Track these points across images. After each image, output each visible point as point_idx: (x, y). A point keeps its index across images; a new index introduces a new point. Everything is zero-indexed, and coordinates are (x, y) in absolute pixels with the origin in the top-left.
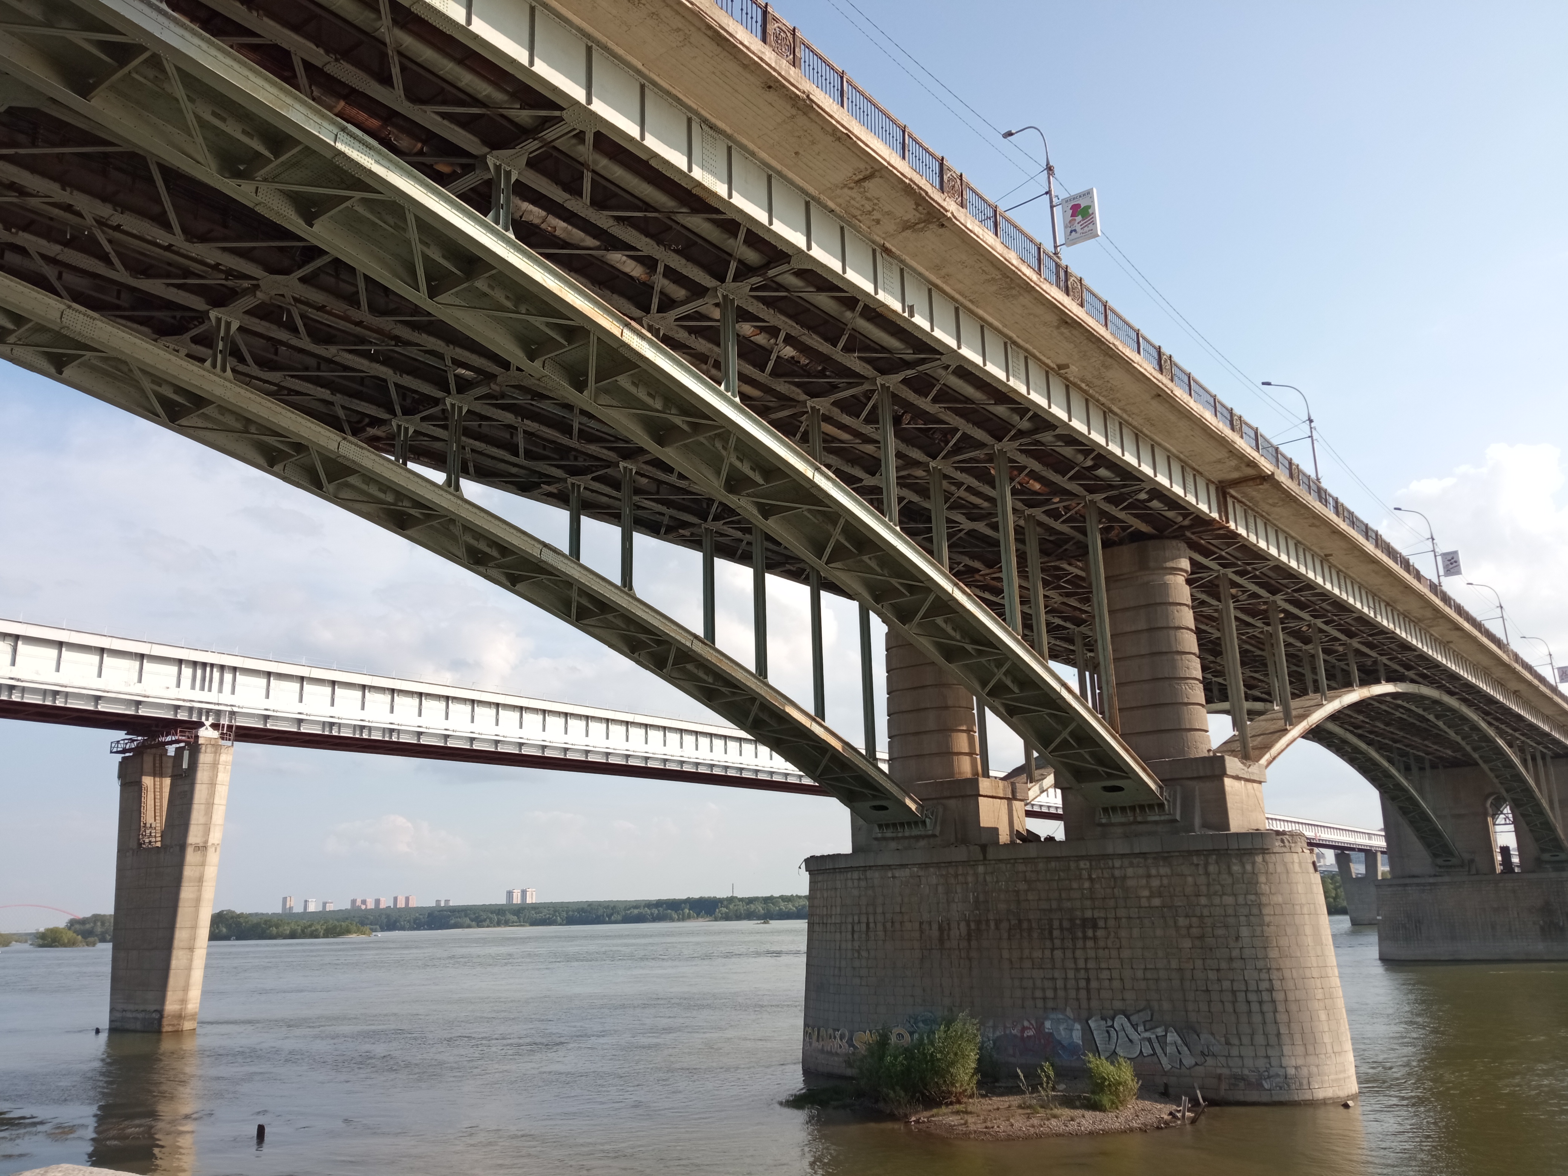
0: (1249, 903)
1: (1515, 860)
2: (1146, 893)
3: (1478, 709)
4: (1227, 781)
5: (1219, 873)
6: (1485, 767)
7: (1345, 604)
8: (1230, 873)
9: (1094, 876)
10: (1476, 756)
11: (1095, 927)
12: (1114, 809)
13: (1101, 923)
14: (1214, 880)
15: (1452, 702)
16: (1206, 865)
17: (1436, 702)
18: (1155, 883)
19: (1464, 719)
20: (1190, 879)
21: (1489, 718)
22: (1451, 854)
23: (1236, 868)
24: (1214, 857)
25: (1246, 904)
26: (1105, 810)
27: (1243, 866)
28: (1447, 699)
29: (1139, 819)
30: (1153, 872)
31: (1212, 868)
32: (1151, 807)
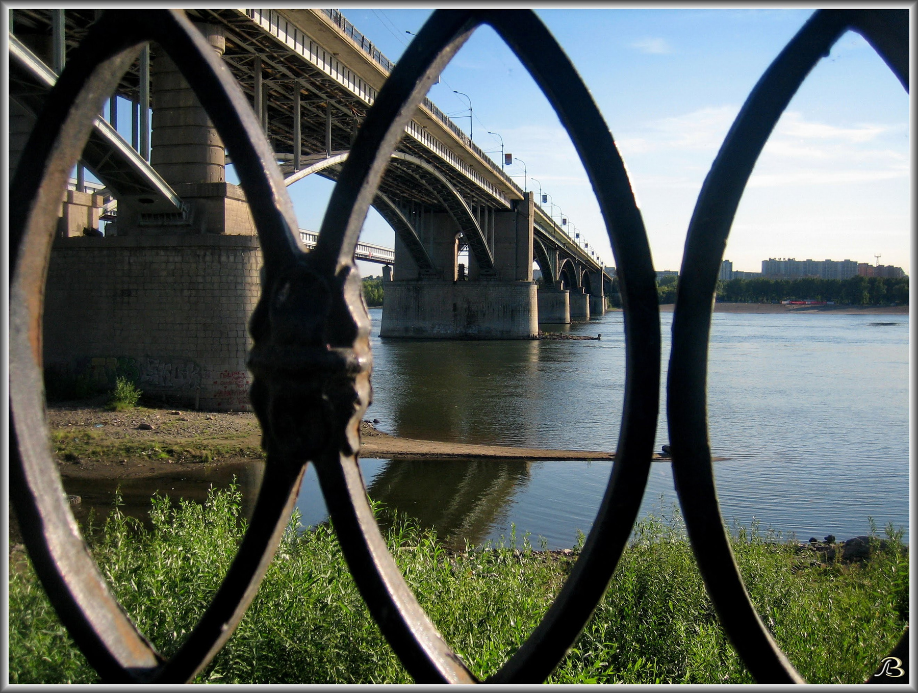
0: (229, 281)
1: (466, 272)
2: (164, 273)
3: (446, 175)
4: (226, 200)
5: (213, 262)
6: (451, 213)
8: (220, 262)
9: (131, 261)
10: (446, 205)
11: (129, 295)
12: (150, 215)
13: (133, 293)
14: (208, 266)
15: (429, 168)
16: (205, 255)
17: (418, 167)
18: (171, 267)
19: (437, 180)
20: (194, 266)
21: (454, 181)
22: (429, 266)
23: (224, 259)
24: (210, 250)
25: (227, 283)
26: (143, 216)
27: (228, 257)
28: (424, 165)
29: (166, 224)
30: (171, 259)
31: (208, 258)
32: (174, 215)
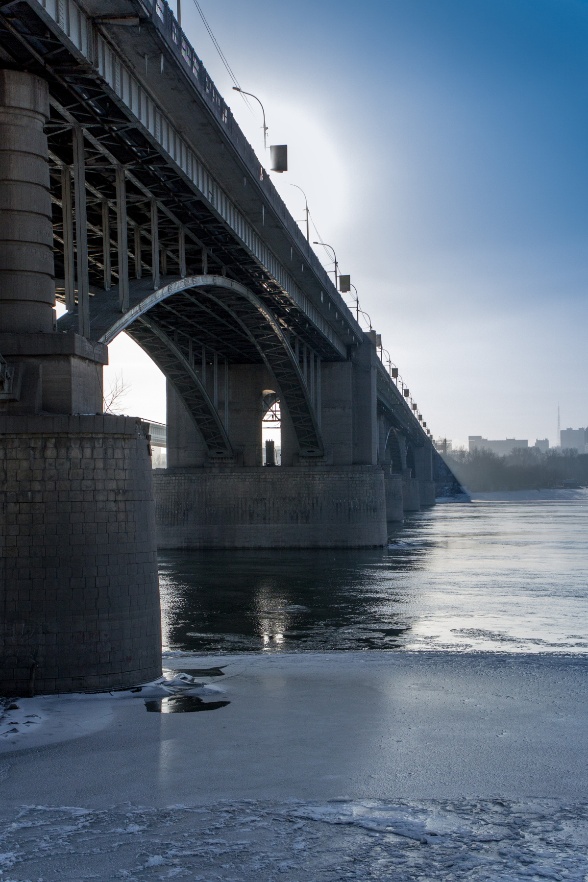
4: (74, 361)
5: (57, 457)
7: (189, 184)
20: (26, 464)
22: (223, 445)
23: (75, 453)
24: (53, 440)
27: (82, 451)
